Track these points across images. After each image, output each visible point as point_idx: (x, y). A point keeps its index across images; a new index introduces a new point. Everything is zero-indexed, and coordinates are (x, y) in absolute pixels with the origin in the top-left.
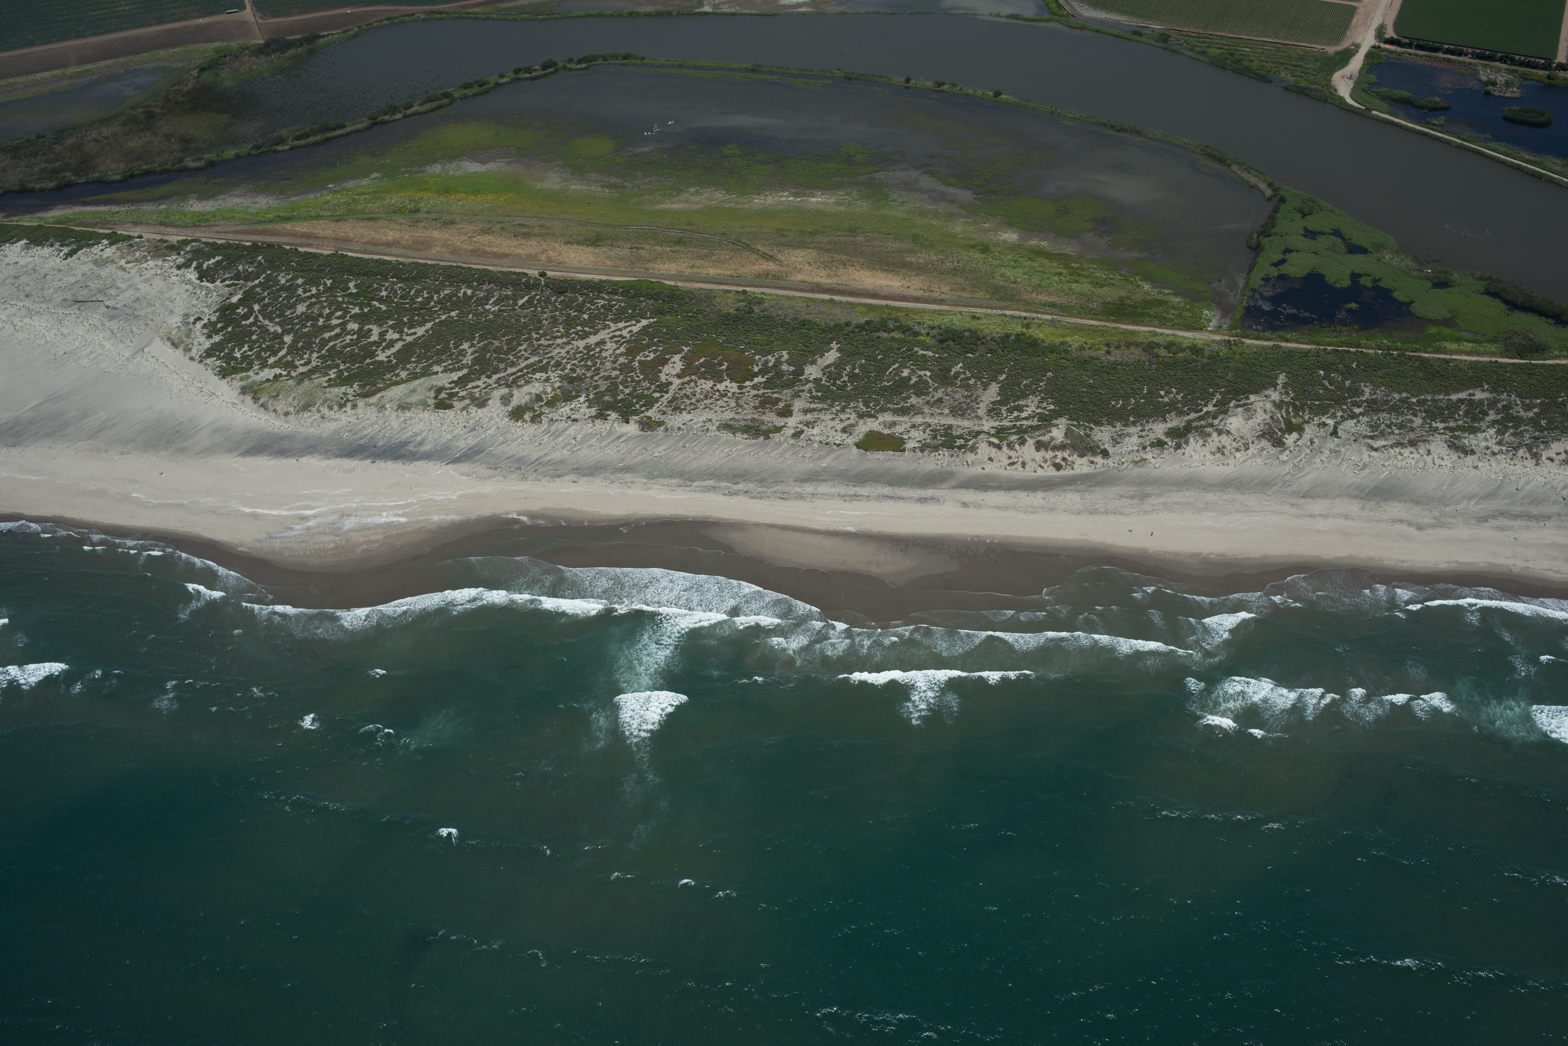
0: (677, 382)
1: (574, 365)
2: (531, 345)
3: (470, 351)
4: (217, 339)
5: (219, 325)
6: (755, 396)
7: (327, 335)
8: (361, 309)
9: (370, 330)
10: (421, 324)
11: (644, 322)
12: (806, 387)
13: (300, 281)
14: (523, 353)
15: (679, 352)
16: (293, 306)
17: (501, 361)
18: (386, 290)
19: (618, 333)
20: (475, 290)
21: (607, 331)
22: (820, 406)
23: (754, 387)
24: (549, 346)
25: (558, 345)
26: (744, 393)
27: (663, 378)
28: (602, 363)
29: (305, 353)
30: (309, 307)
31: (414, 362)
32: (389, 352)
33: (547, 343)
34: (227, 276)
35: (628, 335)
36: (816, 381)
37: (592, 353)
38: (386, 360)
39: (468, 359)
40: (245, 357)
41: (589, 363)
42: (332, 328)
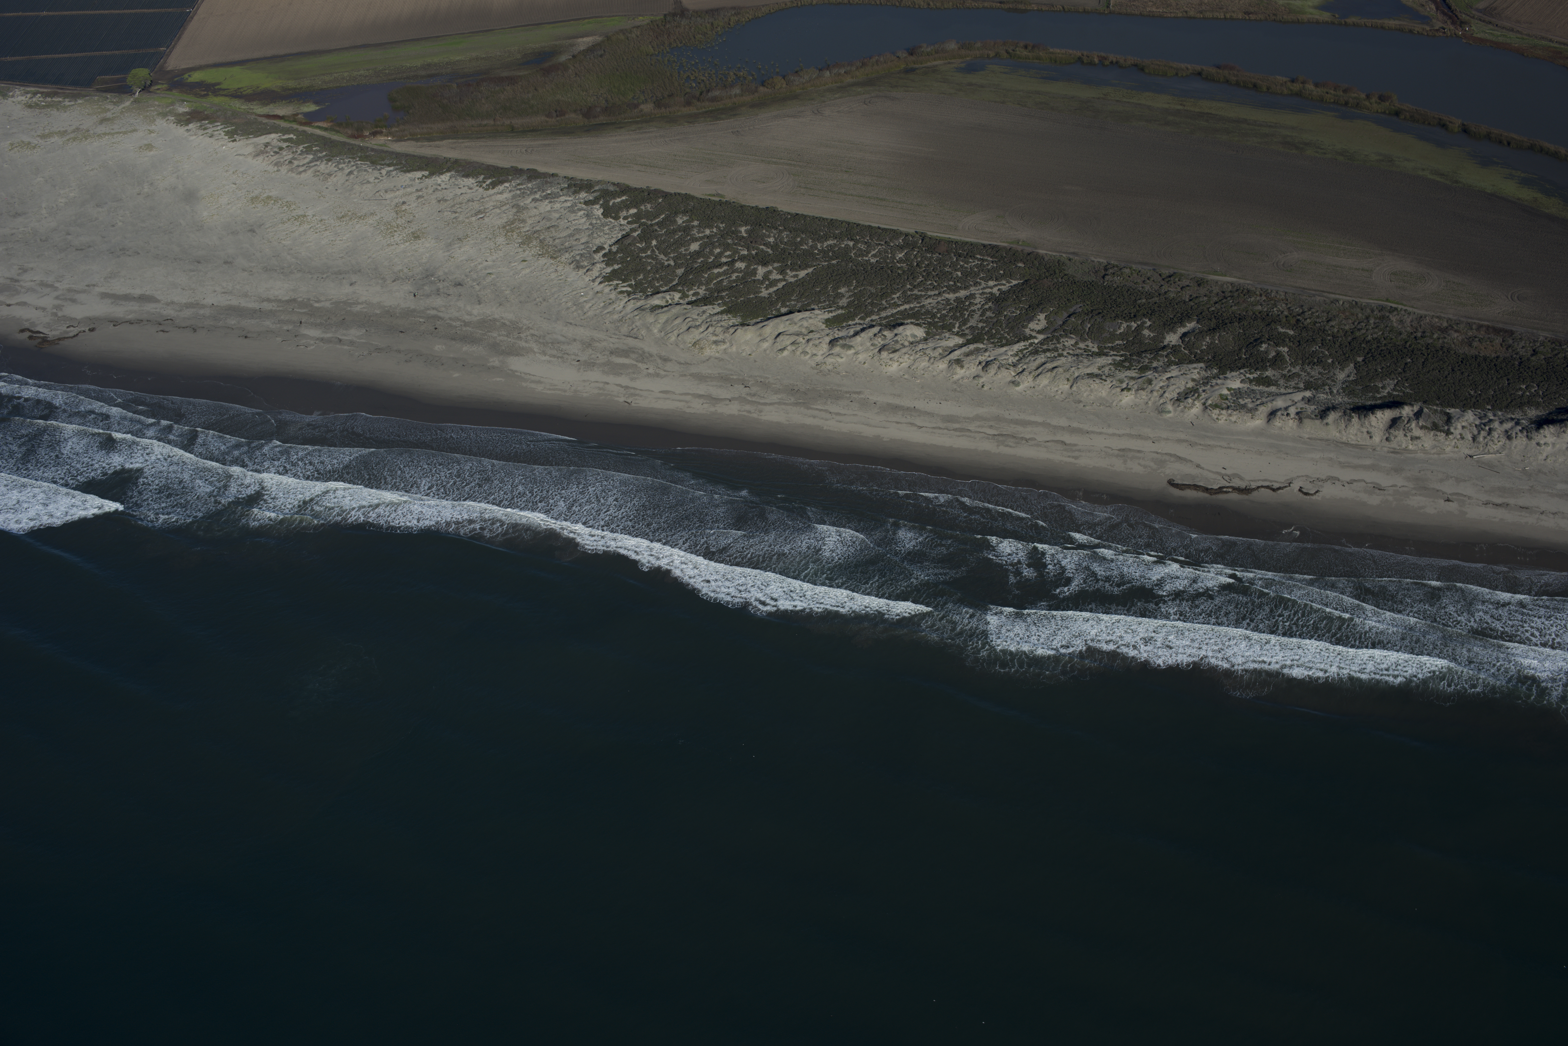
0: (1040, 337)
2: (904, 294)
3: (847, 295)
4: (617, 266)
5: (619, 255)
7: (716, 271)
8: (749, 251)
9: (755, 270)
10: (804, 268)
11: (1014, 282)
12: (1164, 352)
13: (696, 223)
14: (896, 300)
15: (1044, 311)
16: (687, 244)
17: (875, 305)
18: (774, 236)
19: (988, 290)
20: (857, 242)
21: (978, 287)
24: (921, 296)
25: (930, 296)
27: (1027, 332)
30: (702, 246)
31: (795, 299)
32: (772, 290)
33: (919, 293)
34: (629, 214)
35: (997, 293)
36: (1175, 347)
37: (961, 305)
38: (767, 296)
39: (844, 302)
42: (720, 265)
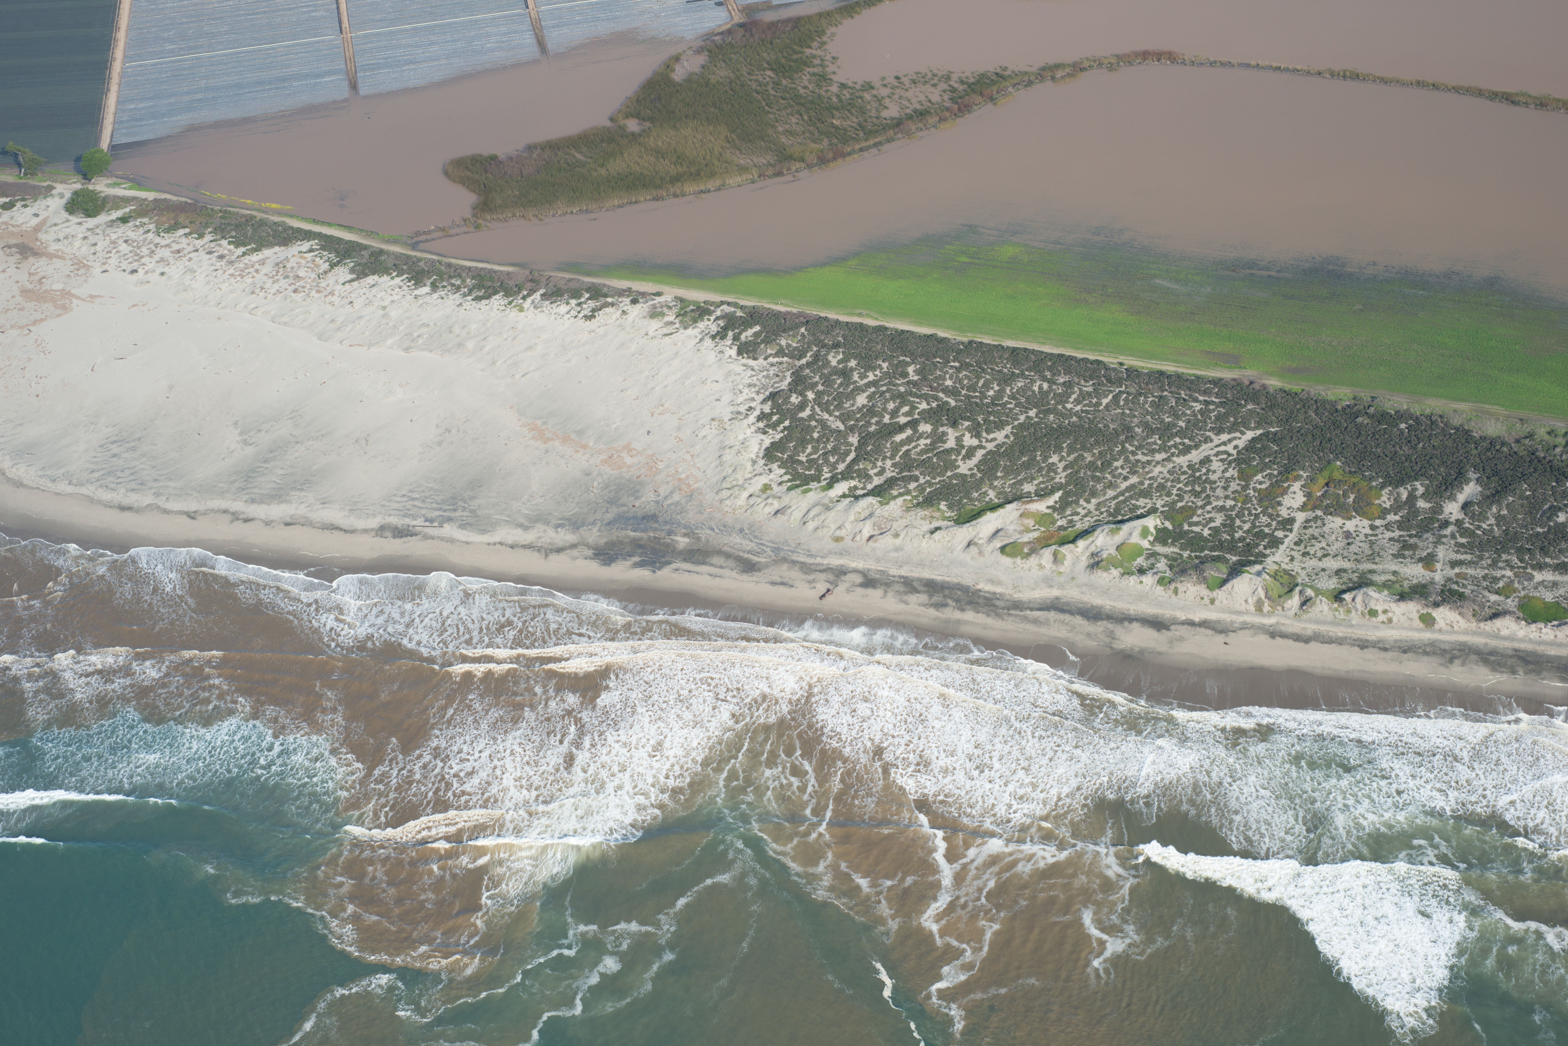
0: (1300, 517)
1: (1179, 489)
2: (1127, 460)
3: (1061, 466)
4: (777, 436)
5: (775, 418)
6: (1391, 539)
7: (898, 438)
8: (928, 404)
9: (944, 434)
10: (1000, 425)
11: (1250, 435)
12: (1448, 531)
13: (853, 363)
14: (1120, 471)
15: (1298, 478)
16: (852, 396)
17: (1098, 480)
18: (951, 378)
19: (1222, 448)
20: (1051, 382)
21: (1210, 445)
22: (1468, 557)
23: (1387, 527)
24: (1149, 462)
25: (1158, 463)
26: (1376, 535)
27: (1284, 513)
28: (1213, 490)
29: (877, 460)
30: (870, 398)
31: (1002, 478)
32: (970, 463)
33: (1144, 459)
34: (769, 351)
35: (1235, 452)
36: (1459, 523)
37: (1197, 474)
38: (969, 473)
39: (1061, 478)
40: (811, 462)
41: (1198, 489)
42: (901, 428)
